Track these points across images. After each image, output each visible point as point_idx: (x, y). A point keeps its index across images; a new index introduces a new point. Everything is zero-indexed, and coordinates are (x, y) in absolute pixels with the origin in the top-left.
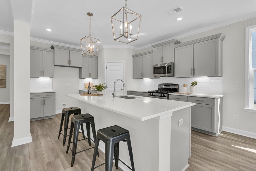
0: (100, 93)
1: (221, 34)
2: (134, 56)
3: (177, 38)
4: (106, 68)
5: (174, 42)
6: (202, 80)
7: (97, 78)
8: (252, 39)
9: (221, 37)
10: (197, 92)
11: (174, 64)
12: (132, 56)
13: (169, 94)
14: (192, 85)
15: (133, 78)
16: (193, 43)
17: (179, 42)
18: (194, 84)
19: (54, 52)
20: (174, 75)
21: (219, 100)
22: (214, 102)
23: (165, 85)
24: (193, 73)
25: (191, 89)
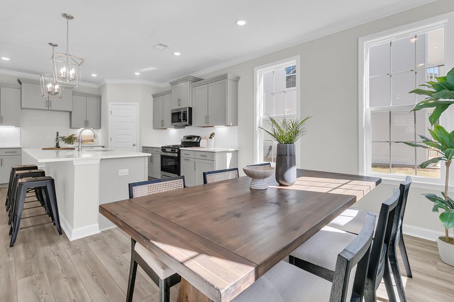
2: (154, 96)
3: (197, 75)
4: (110, 113)
5: (191, 80)
7: (100, 128)
11: (190, 109)
13: (180, 149)
14: (210, 138)
15: (153, 128)
16: (207, 83)
17: (200, 80)
18: (212, 136)
19: (21, 89)
20: (191, 123)
21: (230, 155)
23: (188, 138)
24: (207, 121)
25: (208, 142)
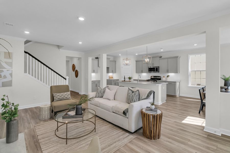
0: (130, 80)
1: (178, 56)
5: (159, 57)
6: (171, 75)
7: (116, 73)
8: (191, 61)
9: (179, 57)
10: (169, 79)
11: (159, 67)
12: (136, 61)
13: (157, 81)
14: (167, 77)
15: (136, 73)
16: (168, 58)
17: (161, 57)
18: (168, 76)
20: (159, 72)
21: (178, 83)
22: (175, 83)
23: (154, 77)
24: (168, 72)
25: (167, 79)
